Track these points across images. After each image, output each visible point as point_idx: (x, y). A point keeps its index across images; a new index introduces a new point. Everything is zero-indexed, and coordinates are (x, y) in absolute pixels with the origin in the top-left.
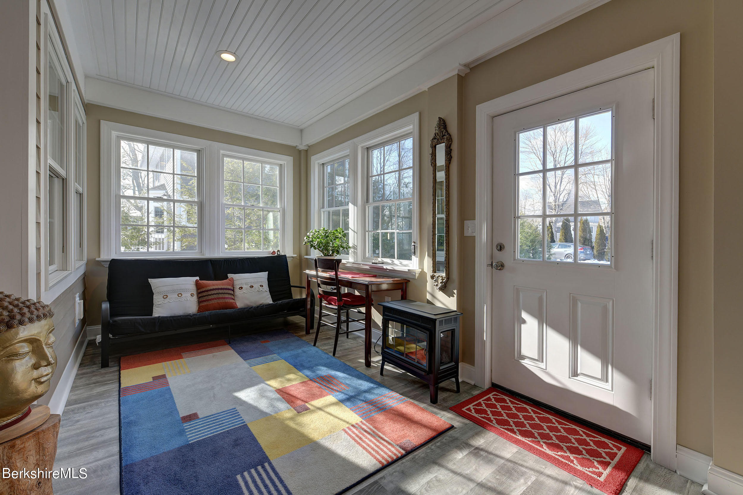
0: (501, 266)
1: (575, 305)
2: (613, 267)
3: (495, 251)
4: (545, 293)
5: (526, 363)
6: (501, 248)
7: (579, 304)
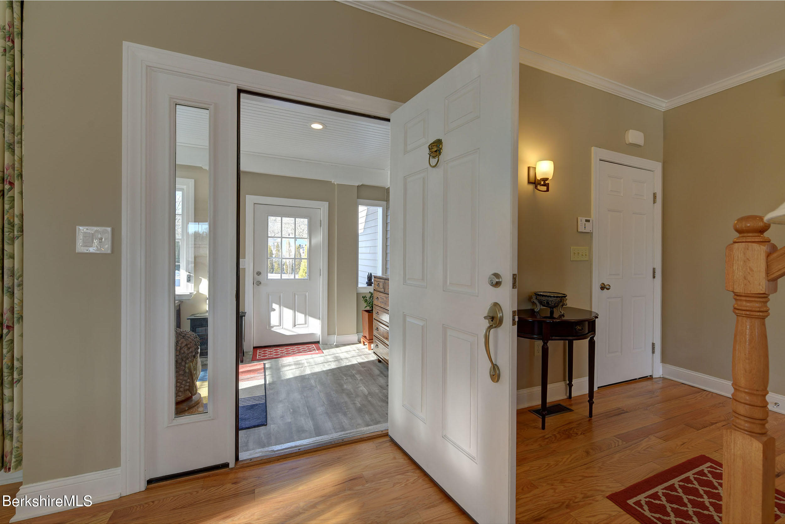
0: (259, 283)
1: (295, 296)
2: (308, 279)
3: (255, 275)
4: (282, 294)
5: (274, 329)
6: (259, 274)
7: (297, 296)
